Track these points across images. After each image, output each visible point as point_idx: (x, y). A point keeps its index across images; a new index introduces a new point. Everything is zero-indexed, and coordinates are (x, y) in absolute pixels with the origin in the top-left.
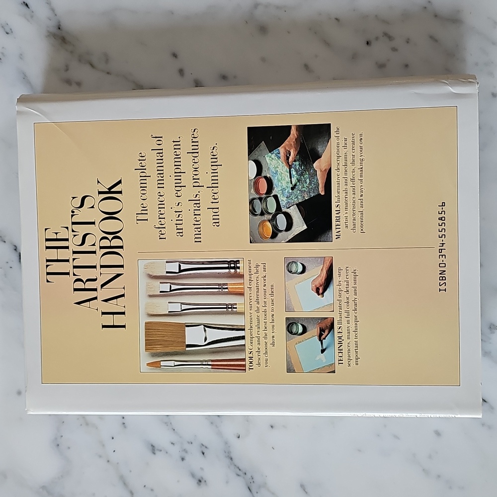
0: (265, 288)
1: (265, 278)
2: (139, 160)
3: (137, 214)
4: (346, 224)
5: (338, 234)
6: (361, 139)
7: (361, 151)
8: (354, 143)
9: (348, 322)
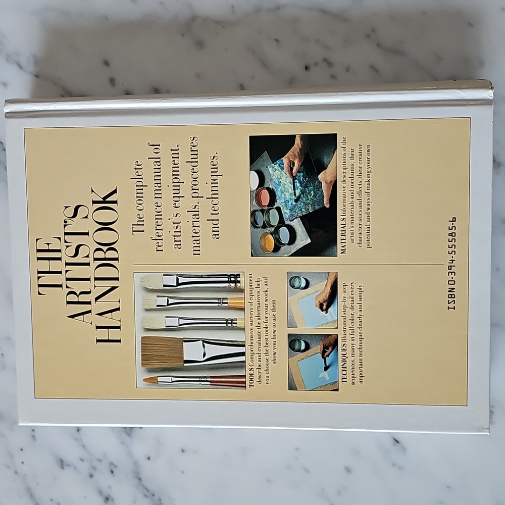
0: (266, 303)
1: (266, 293)
2: (136, 169)
3: (133, 225)
4: (352, 238)
5: (343, 248)
6: (369, 150)
7: (368, 163)
8: (361, 155)
9: (353, 339)
